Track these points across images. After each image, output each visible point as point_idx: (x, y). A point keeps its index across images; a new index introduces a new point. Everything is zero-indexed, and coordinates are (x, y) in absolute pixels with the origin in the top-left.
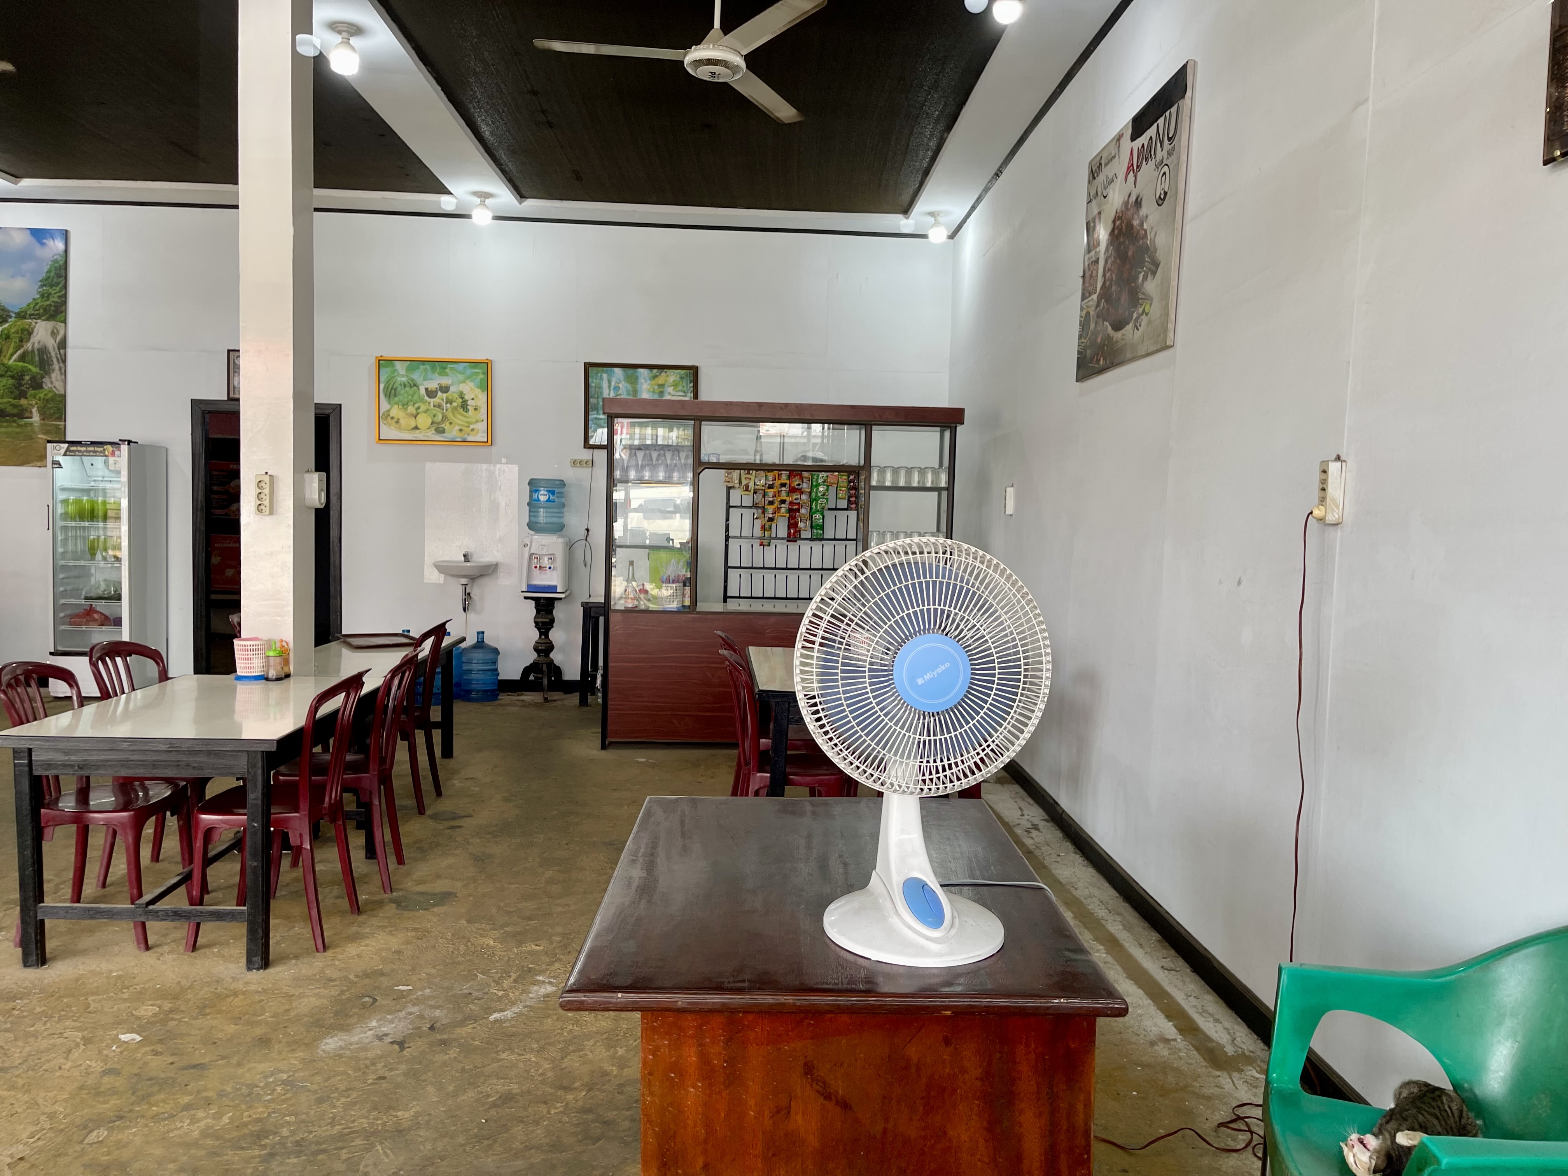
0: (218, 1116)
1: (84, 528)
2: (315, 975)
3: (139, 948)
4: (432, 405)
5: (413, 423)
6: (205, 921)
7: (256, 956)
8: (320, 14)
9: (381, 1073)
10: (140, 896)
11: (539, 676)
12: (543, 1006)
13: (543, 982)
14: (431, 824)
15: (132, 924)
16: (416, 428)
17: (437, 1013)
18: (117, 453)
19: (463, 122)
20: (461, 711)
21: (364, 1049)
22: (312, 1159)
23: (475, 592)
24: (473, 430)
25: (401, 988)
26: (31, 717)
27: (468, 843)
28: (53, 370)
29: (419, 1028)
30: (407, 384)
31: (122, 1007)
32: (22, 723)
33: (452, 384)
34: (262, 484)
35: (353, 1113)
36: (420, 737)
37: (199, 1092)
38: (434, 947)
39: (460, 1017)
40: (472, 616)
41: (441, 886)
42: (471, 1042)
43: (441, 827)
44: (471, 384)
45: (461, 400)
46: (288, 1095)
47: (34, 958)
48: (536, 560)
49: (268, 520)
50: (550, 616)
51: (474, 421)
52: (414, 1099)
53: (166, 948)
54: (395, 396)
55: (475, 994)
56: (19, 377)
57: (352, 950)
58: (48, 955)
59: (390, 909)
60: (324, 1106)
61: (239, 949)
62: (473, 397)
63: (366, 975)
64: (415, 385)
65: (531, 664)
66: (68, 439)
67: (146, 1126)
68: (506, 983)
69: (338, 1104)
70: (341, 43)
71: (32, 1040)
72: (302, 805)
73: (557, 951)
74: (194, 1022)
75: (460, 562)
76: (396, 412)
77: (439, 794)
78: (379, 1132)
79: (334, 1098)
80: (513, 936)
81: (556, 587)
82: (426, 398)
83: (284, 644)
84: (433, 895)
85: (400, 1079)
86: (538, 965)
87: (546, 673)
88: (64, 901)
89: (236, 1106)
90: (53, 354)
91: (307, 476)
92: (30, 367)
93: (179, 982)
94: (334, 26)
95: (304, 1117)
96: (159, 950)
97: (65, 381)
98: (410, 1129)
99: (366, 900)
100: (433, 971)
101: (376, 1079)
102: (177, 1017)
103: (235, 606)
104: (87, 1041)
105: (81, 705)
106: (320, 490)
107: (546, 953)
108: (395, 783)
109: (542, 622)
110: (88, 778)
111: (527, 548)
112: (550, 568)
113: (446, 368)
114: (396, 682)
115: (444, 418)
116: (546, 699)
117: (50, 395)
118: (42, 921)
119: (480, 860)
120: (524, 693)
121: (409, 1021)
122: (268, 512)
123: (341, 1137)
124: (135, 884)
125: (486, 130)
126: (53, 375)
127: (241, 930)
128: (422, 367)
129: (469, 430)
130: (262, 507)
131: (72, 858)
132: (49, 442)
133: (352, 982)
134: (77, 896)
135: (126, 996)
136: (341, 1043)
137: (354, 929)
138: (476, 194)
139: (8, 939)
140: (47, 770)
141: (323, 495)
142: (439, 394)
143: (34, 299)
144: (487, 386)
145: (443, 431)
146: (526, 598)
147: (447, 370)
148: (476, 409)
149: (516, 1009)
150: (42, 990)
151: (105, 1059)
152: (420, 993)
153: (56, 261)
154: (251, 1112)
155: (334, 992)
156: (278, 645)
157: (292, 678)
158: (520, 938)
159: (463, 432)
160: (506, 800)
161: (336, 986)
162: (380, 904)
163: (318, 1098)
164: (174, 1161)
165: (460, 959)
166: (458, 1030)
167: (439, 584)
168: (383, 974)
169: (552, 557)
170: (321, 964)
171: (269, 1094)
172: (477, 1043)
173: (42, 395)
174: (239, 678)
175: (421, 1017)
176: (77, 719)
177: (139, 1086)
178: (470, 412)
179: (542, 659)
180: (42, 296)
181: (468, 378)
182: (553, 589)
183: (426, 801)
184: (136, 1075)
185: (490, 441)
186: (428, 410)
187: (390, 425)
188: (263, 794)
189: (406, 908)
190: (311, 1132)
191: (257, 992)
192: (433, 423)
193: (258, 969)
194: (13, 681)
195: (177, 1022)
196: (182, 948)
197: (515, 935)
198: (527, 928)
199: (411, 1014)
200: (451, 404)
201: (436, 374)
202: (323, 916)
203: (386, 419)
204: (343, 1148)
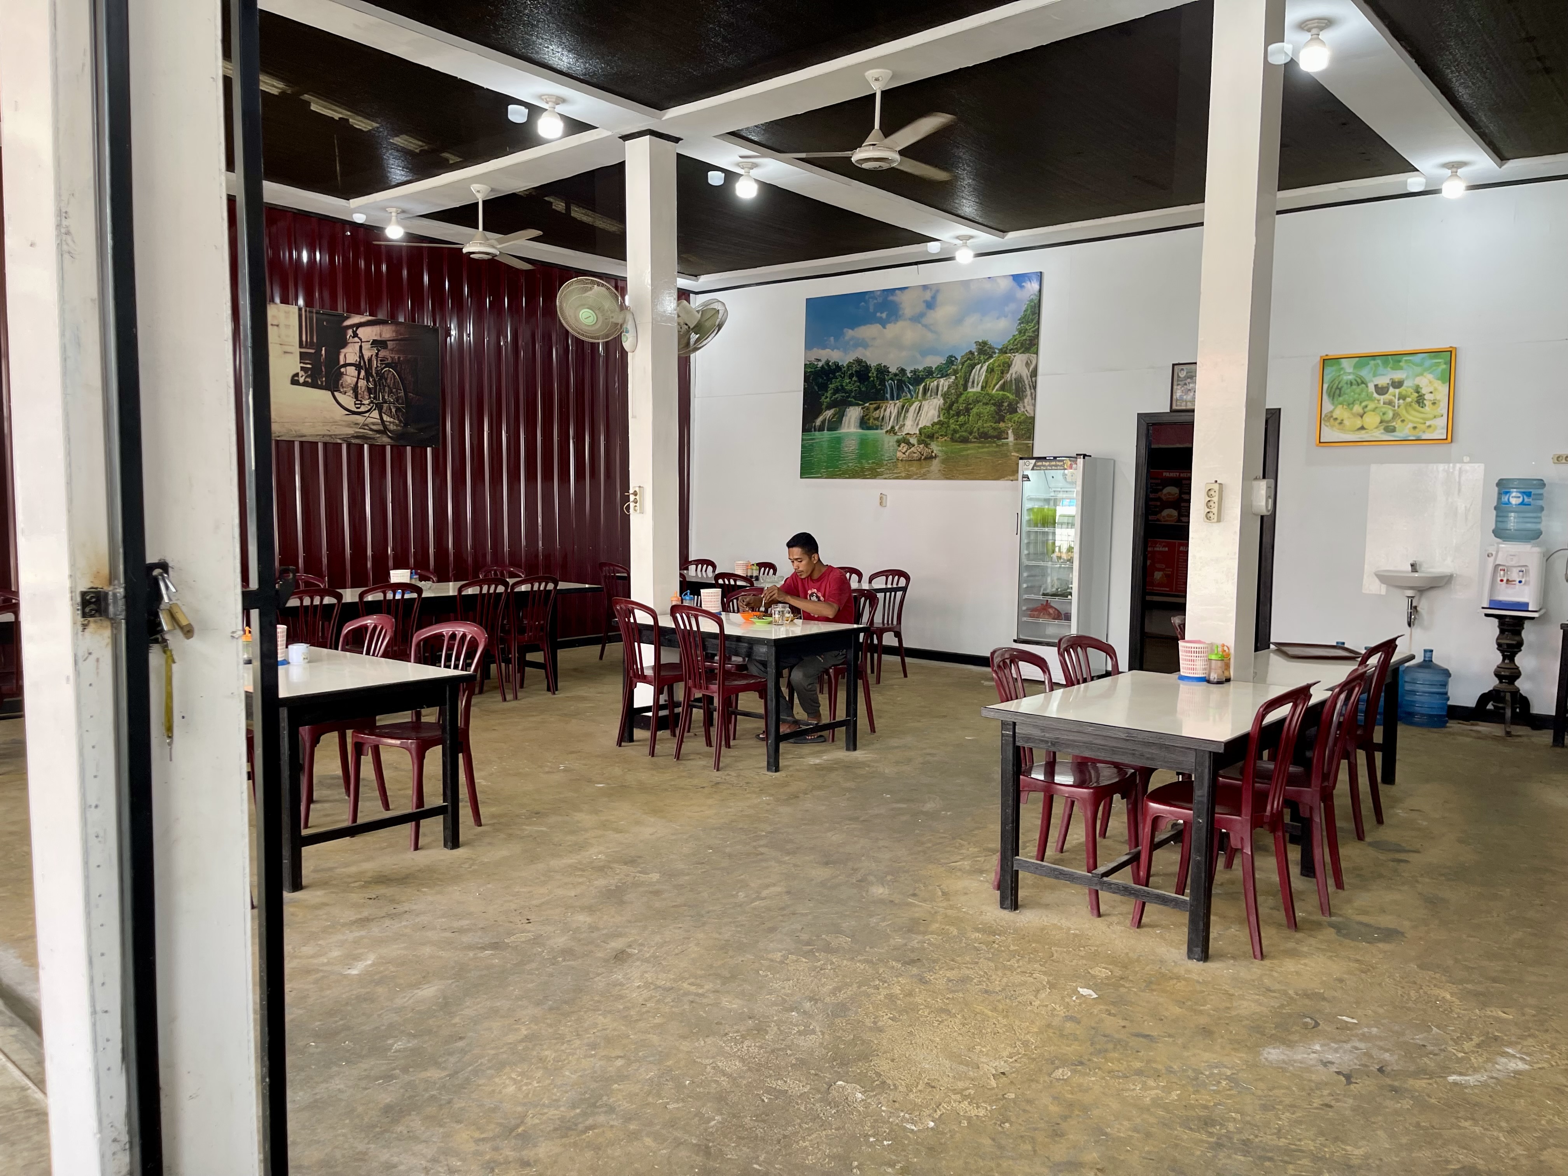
0: (1168, 1090)
1: (1044, 533)
2: (1253, 981)
3: (1092, 913)
4: (1382, 402)
5: (1359, 423)
6: (1151, 902)
7: (1197, 946)
8: (1292, 15)
9: (1328, 1100)
10: (1095, 867)
11: (1501, 705)
12: (1514, 1083)
13: (1514, 1056)
14: (1372, 852)
15: (1087, 891)
16: (1362, 428)
17: (1387, 1056)
18: (1074, 466)
19: (1438, 91)
20: (1405, 735)
21: (1308, 1069)
22: (1258, 1162)
23: (1423, 606)
24: (1429, 426)
25: (1344, 1018)
26: (1014, 696)
27: (1417, 881)
28: (1026, 396)
29: (1366, 1066)
30: (1354, 382)
31: (1080, 963)
32: (1008, 700)
33: (1407, 377)
34: (1212, 492)
35: (1299, 1131)
36: (1361, 756)
37: (1149, 1061)
38: (1380, 984)
39: (1412, 1068)
40: (1417, 631)
41: (1387, 921)
42: (1426, 1098)
43: (1384, 858)
44: (1430, 377)
45: (1417, 395)
46: (1232, 1092)
47: (1009, 902)
48: (1502, 572)
49: (1216, 528)
50: (1517, 638)
51: (1431, 416)
52: (1363, 1138)
53: (1114, 919)
54: (1339, 396)
55: (1430, 1048)
56: (999, 404)
57: (1290, 965)
58: (1019, 903)
59: (1330, 933)
60: (1270, 1115)
61: (1181, 935)
62: (1431, 389)
63: (1306, 995)
64: (1363, 383)
65: (1490, 692)
66: (1035, 455)
67: (1103, 1078)
68: (1467, 1046)
69: (1283, 1117)
70: (1311, 39)
71: (1008, 973)
72: (1244, 811)
73: (1530, 1025)
74: (1141, 994)
75: (1407, 572)
76: (1340, 412)
77: (1380, 821)
78: (1326, 1159)
79: (1279, 1110)
80: (1475, 995)
81: (1527, 604)
82: (1375, 395)
83: (1226, 648)
84: (1378, 929)
85: (1348, 1113)
86: (1506, 1035)
87: (1509, 704)
88: (1031, 857)
89: (1183, 1086)
90: (1026, 382)
91: (1255, 483)
92: (1008, 395)
93: (1127, 954)
94: (1303, 26)
95: (1248, 1118)
96: (1110, 919)
97: (1034, 405)
98: (1360, 1167)
99: (1303, 918)
100: (1381, 1011)
101: (1322, 1105)
102: (1127, 985)
103: (1181, 608)
104: (1052, 986)
105: (1052, 690)
106: (1268, 497)
107: (1516, 1024)
108: (1336, 802)
109: (1507, 644)
110: (1054, 753)
111: (1491, 559)
112: (1520, 582)
113: (1400, 361)
114: (1343, 696)
115: (1396, 415)
116: (1508, 734)
117: (1023, 418)
118: (1017, 872)
119: (1433, 903)
120: (1480, 723)
121: (1355, 1055)
122: (1216, 520)
123: (1287, 1151)
124: (1091, 855)
125: (1463, 93)
126: (1026, 401)
127: (1184, 918)
128: (1372, 362)
129: (1423, 427)
130: (1211, 515)
131: (1039, 822)
132: (1021, 459)
133: (1291, 998)
134: (1042, 856)
135: (1083, 954)
136: (1282, 1057)
137: (1291, 945)
138: (1445, 165)
139: (987, 881)
140: (1026, 742)
141: (1270, 501)
142: (1391, 390)
143: (1014, 336)
144: (1449, 377)
145: (1394, 430)
146: (1487, 615)
147: (1401, 364)
148: (1434, 404)
149: (1478, 1076)
150: (1016, 931)
151: (1067, 1007)
152: (1366, 1030)
153: (1031, 301)
154: (1198, 1097)
155: (1275, 1004)
156: (1220, 649)
157: (1231, 682)
158: (1484, 999)
159: (1417, 430)
160: (1460, 841)
161: (1276, 997)
162: (1318, 925)
163: (1261, 1104)
164: (1129, 1120)
165: (1410, 1004)
166: (1411, 1082)
167: (1380, 595)
168: (1324, 999)
169: (1523, 569)
170: (1259, 972)
171: (1214, 1085)
172: (1433, 1101)
173: (1016, 419)
174: (1182, 678)
175: (1368, 1055)
176: (1048, 701)
177: (1096, 1039)
178: (1427, 408)
179: (1504, 686)
180: (1020, 332)
181: (1426, 370)
182: (1524, 607)
183: (1366, 827)
184: (1094, 1028)
185: (1450, 437)
186: (1376, 408)
187: (1332, 426)
188: (1209, 792)
189: (1346, 936)
190: (1256, 1136)
191: (1198, 982)
192: (1381, 422)
193: (1198, 960)
194: (1001, 664)
195: (1126, 990)
196: (1128, 922)
197: (1476, 994)
198: (1492, 990)
199: (1357, 1048)
200: (1404, 399)
201: (1389, 369)
202: (1261, 923)
203: (1329, 420)
204: (1290, 1163)
